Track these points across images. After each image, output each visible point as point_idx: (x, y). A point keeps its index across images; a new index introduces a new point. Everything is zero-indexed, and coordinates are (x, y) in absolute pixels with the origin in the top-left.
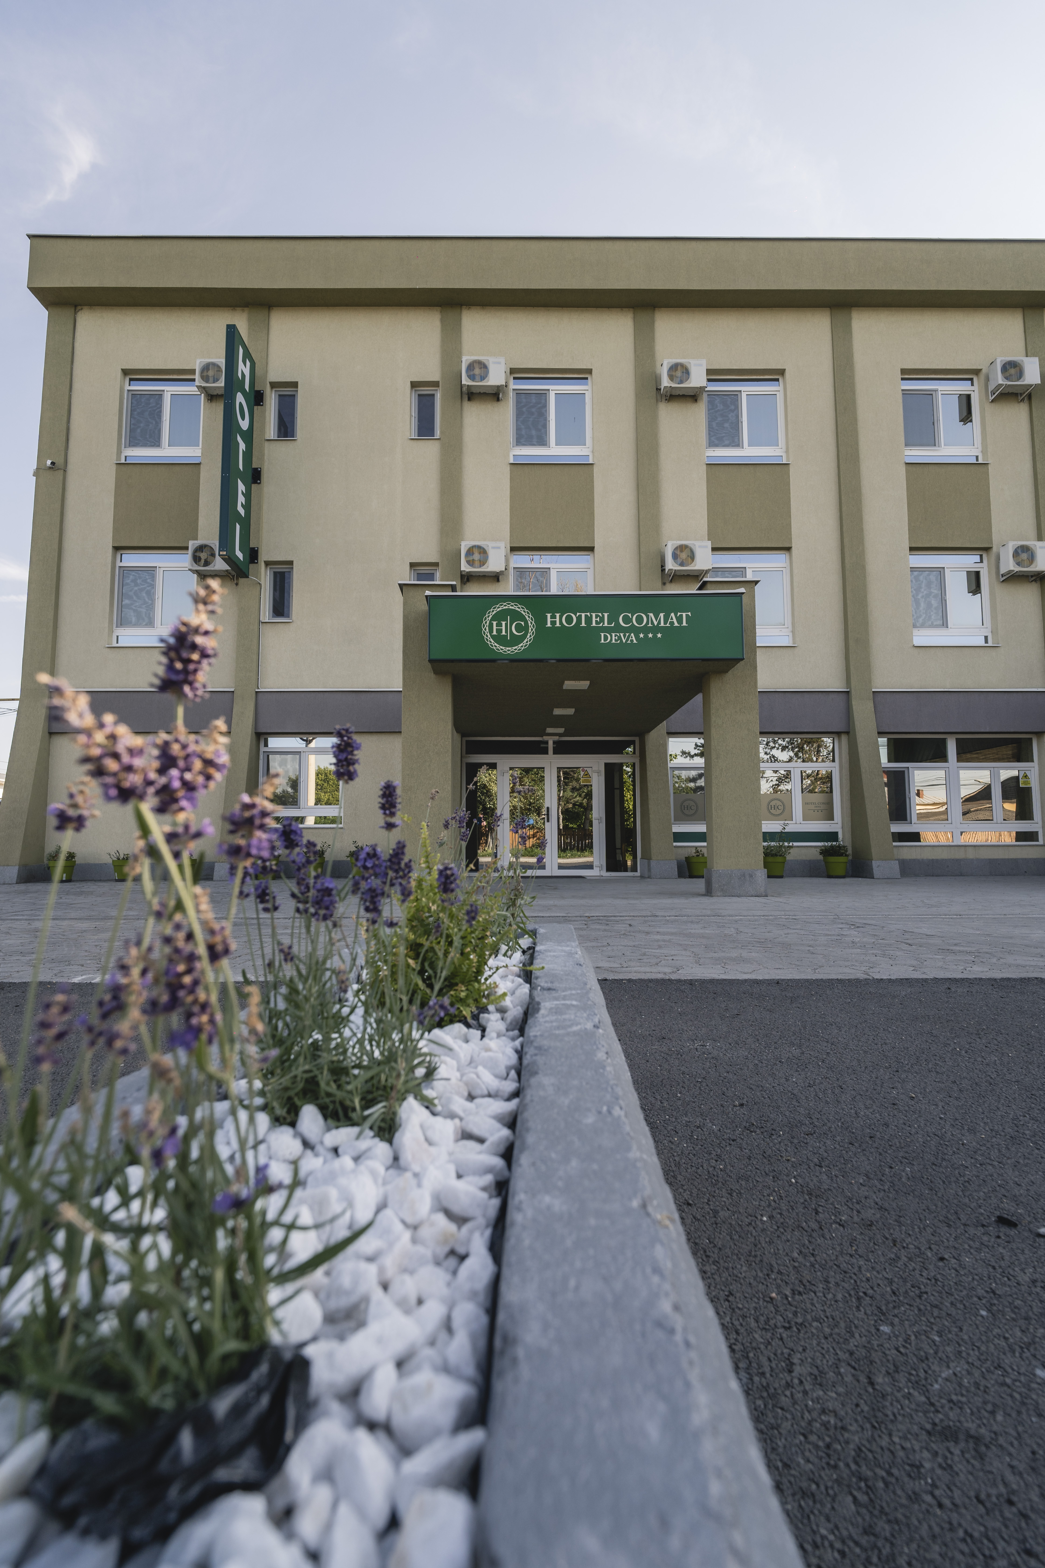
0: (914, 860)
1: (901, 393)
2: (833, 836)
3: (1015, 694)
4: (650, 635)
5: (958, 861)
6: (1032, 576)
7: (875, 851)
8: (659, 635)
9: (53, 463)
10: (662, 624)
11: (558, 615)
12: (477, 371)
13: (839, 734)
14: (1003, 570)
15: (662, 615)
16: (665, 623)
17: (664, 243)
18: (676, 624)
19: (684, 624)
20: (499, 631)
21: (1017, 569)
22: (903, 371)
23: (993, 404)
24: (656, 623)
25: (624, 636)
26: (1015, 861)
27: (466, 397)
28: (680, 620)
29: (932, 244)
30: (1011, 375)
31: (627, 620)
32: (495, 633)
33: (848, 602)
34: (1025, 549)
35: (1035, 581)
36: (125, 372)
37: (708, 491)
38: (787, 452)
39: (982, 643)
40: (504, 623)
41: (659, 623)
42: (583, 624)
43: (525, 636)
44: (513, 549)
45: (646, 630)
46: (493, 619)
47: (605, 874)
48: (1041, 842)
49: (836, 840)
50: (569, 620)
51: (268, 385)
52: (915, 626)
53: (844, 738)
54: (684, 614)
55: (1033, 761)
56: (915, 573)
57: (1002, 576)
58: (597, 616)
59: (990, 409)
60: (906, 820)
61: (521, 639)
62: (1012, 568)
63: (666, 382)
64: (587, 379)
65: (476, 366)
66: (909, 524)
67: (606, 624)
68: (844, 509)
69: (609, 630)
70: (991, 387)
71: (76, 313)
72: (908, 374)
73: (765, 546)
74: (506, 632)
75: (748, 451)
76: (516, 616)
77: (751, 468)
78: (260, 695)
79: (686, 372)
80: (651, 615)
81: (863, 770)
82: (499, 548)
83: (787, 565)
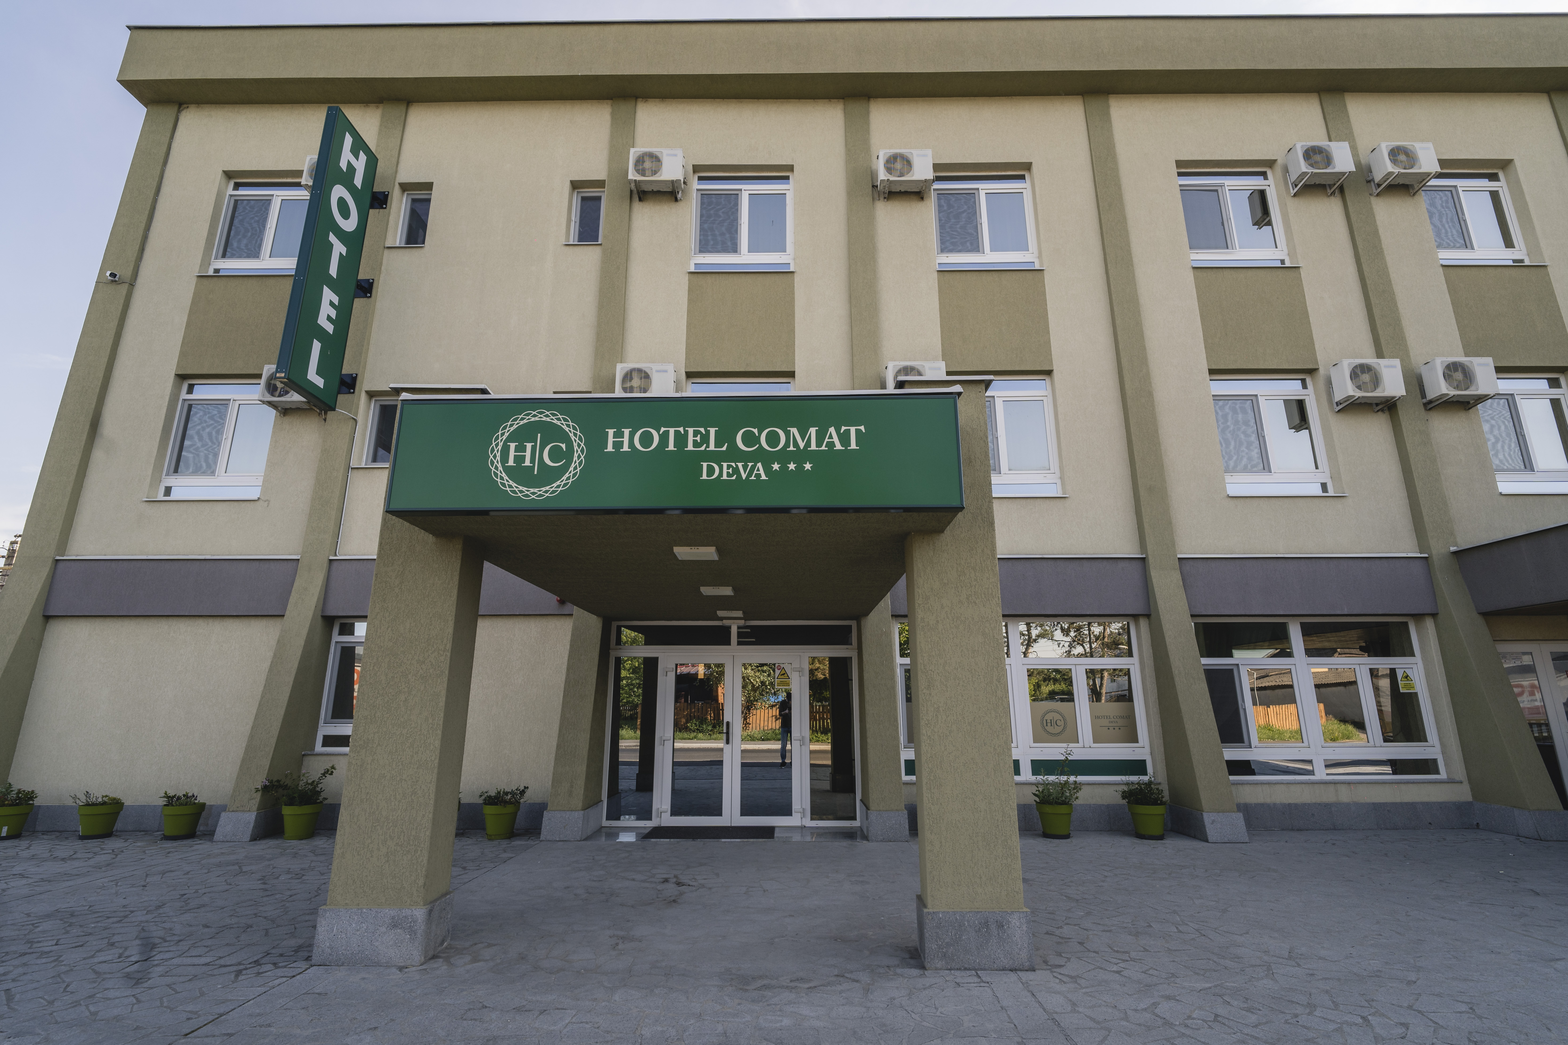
0: (1262, 805)
1: (1178, 188)
2: (1138, 767)
3: (1377, 561)
4: (792, 466)
5: (1327, 806)
6: (1377, 405)
7: (1206, 797)
8: (808, 466)
9: (113, 275)
10: (813, 447)
11: (627, 432)
12: (647, 164)
13: (1135, 617)
14: (1338, 396)
15: (813, 431)
16: (819, 444)
17: (877, 25)
18: (838, 446)
19: (853, 446)
20: (519, 459)
21: (1359, 394)
22: (1179, 164)
23: (1296, 199)
24: (802, 445)
25: (745, 469)
26: (1412, 807)
27: (636, 197)
28: (845, 438)
29: (1200, 21)
30: (1316, 162)
31: (750, 439)
32: (511, 462)
33: (1133, 438)
34: (1364, 369)
35: (1382, 410)
36: (229, 175)
37: (940, 303)
38: (1040, 257)
39: (1318, 491)
40: (529, 446)
41: (808, 444)
42: (671, 447)
43: (565, 469)
44: (689, 375)
45: (784, 456)
46: (510, 439)
47: (809, 823)
48: (1443, 775)
49: (1145, 773)
50: (646, 439)
51: (397, 187)
52: (1227, 470)
53: (1143, 623)
54: (853, 430)
55: (1412, 654)
56: (1221, 403)
57: (1338, 404)
58: (696, 433)
59: (1294, 205)
60: (1243, 742)
61: (556, 474)
62: (1351, 393)
63: (883, 175)
64: (787, 178)
65: (647, 159)
66: (1205, 341)
67: (712, 447)
68: (1118, 322)
69: (717, 458)
70: (1294, 177)
71: (179, 111)
72: (1185, 168)
73: (1017, 368)
74: (532, 460)
75: (989, 257)
76: (552, 433)
77: (995, 275)
78: (335, 564)
79: (908, 163)
80: (794, 431)
81: (1175, 671)
82: (666, 371)
83: (1048, 392)
